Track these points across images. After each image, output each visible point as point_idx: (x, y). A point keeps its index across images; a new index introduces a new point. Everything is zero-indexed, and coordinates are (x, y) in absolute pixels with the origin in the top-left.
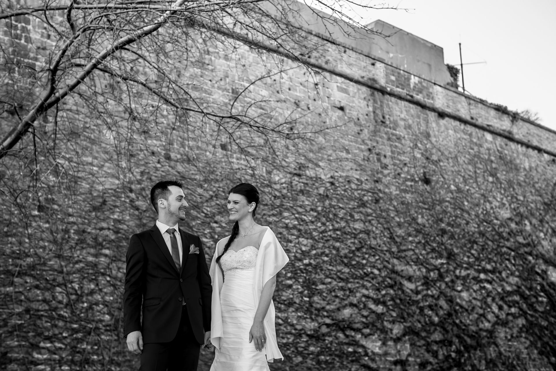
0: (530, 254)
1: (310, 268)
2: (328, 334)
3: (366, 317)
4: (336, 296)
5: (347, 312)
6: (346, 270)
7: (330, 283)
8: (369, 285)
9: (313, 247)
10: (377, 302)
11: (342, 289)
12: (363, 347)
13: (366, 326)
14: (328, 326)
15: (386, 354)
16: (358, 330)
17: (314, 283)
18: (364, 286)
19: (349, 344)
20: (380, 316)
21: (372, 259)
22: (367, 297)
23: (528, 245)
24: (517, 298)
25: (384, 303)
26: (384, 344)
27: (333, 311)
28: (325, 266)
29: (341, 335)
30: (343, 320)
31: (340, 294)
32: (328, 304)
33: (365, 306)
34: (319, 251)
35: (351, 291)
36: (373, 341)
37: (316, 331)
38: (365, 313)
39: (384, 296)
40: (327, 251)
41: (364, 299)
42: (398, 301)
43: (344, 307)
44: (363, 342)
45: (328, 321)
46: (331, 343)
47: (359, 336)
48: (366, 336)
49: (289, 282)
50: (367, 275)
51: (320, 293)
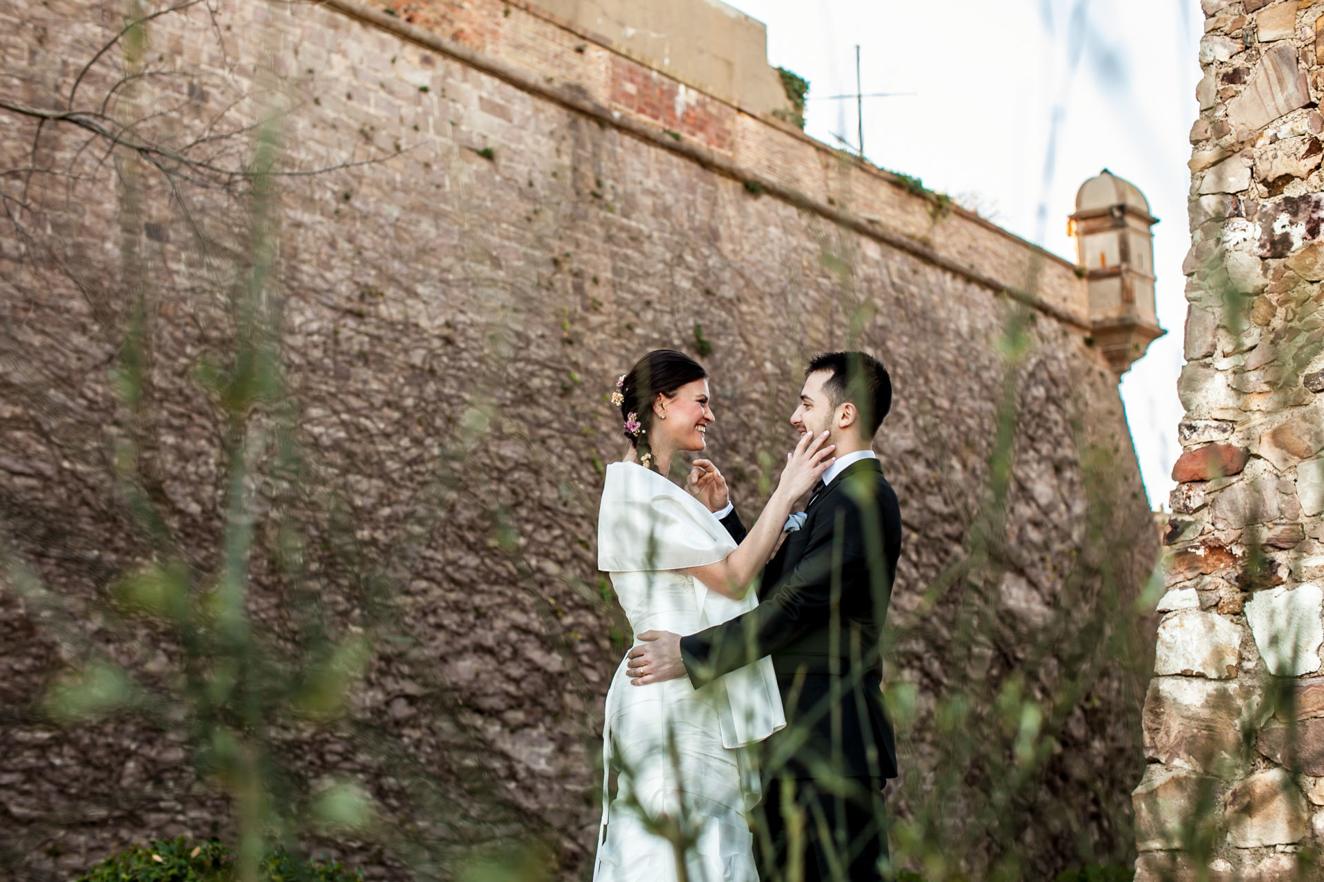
0: (958, 539)
1: (372, 552)
2: (411, 722)
3: (517, 681)
4: (440, 627)
5: (466, 668)
6: (471, 560)
7: (425, 592)
8: (528, 600)
9: (383, 499)
10: (548, 644)
11: (457, 607)
12: (504, 756)
13: (517, 703)
14: (411, 700)
15: (565, 775)
16: (493, 714)
17: (382, 591)
18: (515, 603)
19: (466, 749)
20: (553, 680)
21: (543, 536)
22: (525, 631)
23: (954, 517)
24: (918, 646)
25: (568, 648)
26: (562, 749)
27: (428, 663)
28: (413, 549)
29: (445, 725)
30: (456, 688)
31: (451, 620)
32: (417, 644)
33: (516, 653)
34: (401, 510)
35: (480, 614)
36: (532, 743)
37: (377, 712)
38: (515, 671)
39: (569, 629)
40: (421, 510)
41: (513, 636)
42: (606, 644)
43: (460, 654)
44: (506, 745)
45: (411, 688)
46: (418, 744)
47: (494, 729)
48: (514, 729)
49: (314, 585)
50: (526, 574)
51: (397, 615)
